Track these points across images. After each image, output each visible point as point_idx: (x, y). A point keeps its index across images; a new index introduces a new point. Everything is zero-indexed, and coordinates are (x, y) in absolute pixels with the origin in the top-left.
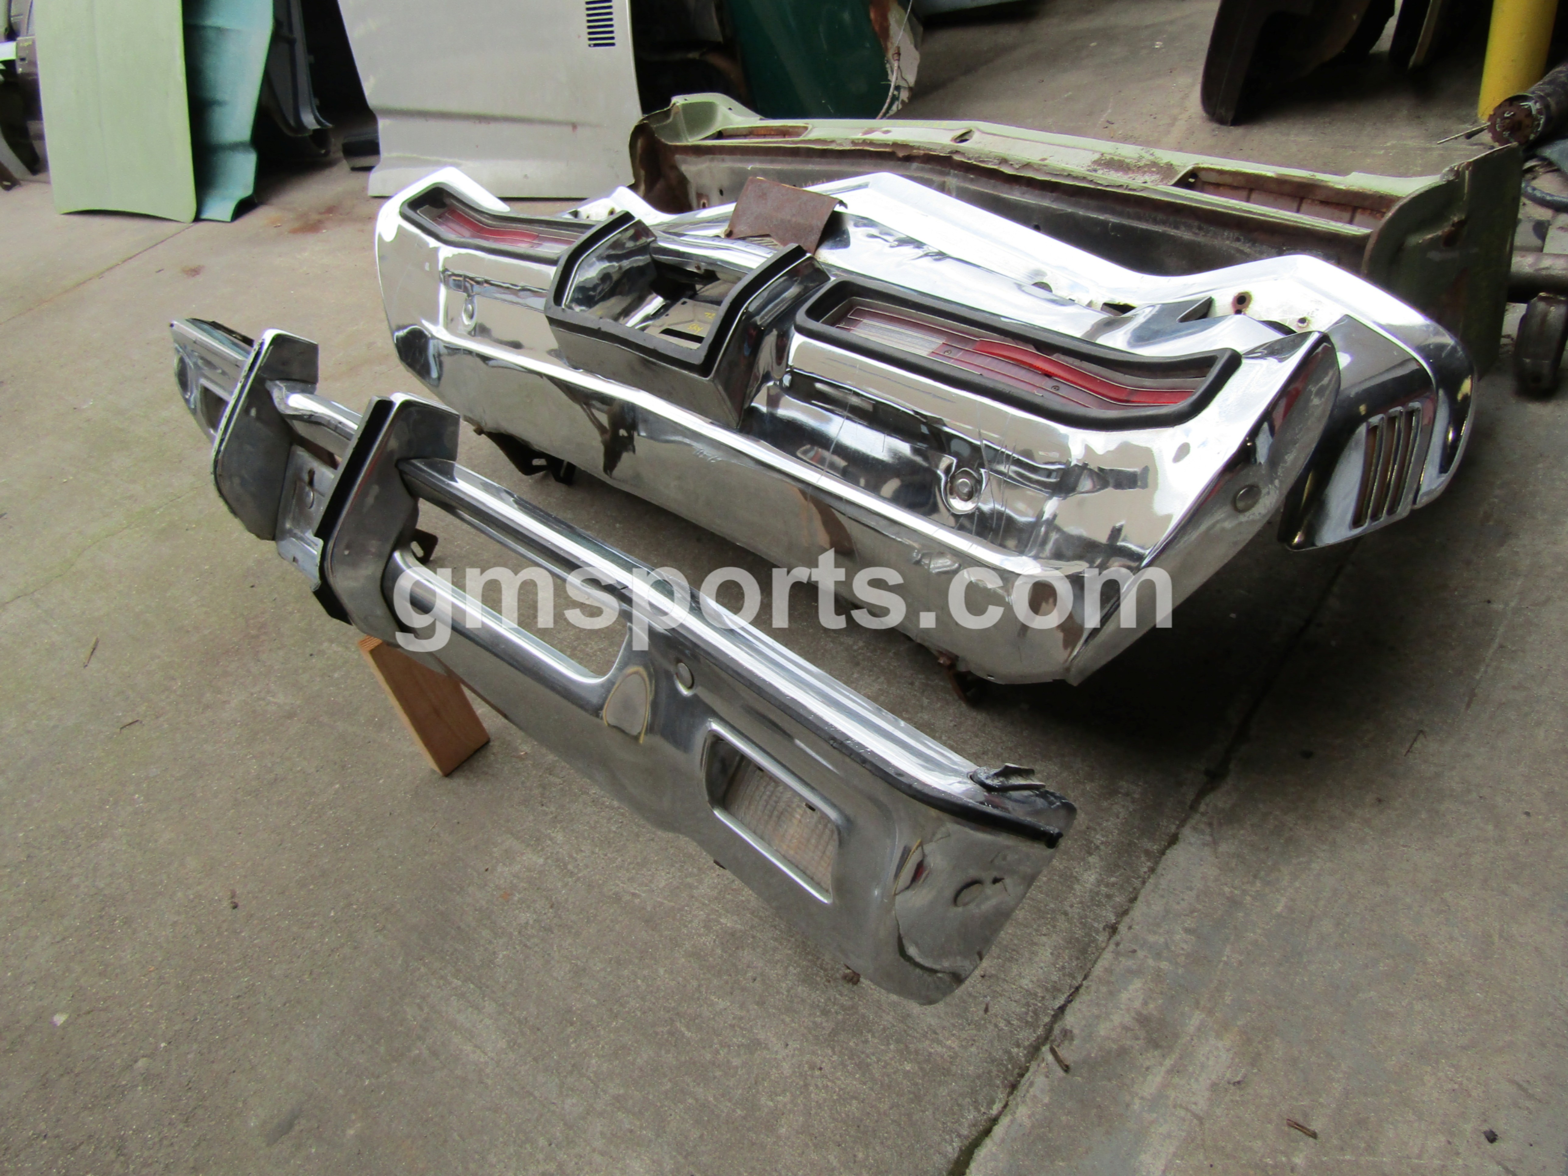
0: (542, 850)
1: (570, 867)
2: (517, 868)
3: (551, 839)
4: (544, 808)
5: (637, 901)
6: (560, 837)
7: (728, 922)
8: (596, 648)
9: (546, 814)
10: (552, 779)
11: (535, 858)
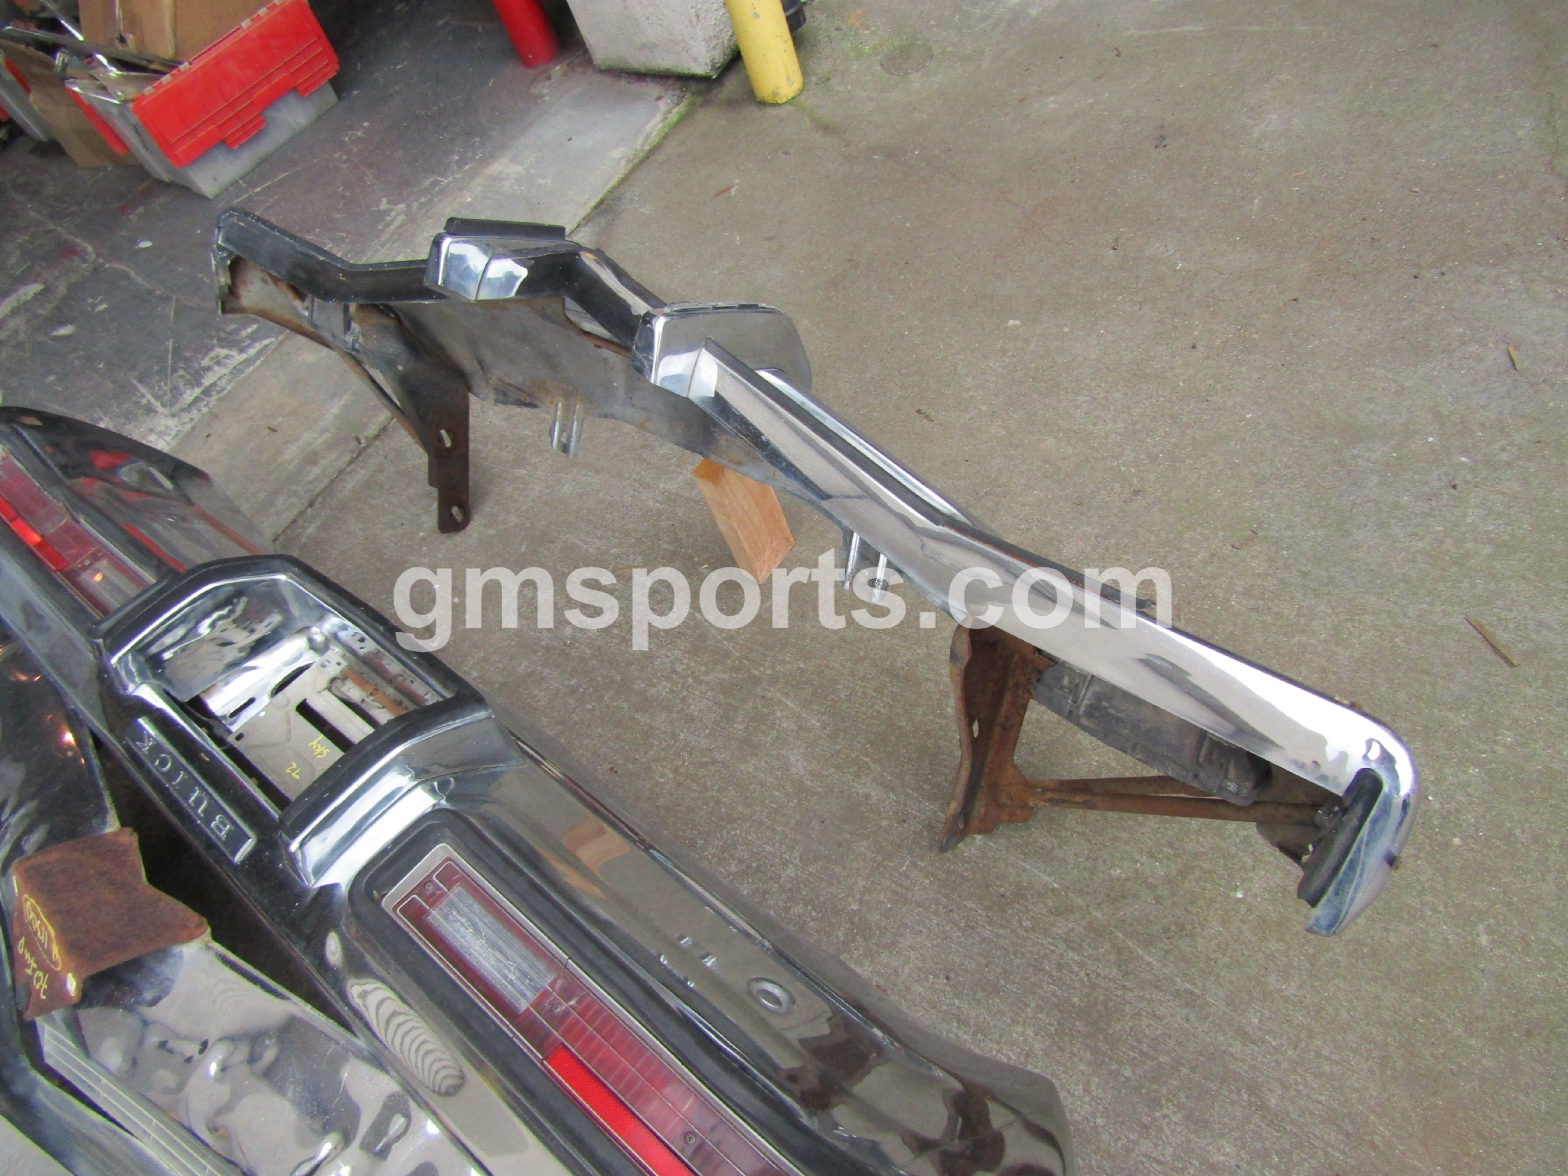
0: (663, 493)
1: (637, 485)
2: (680, 478)
3: (658, 501)
4: (671, 523)
5: (584, 472)
6: (651, 503)
7: (523, 472)
8: (660, 688)
9: (668, 519)
10: (672, 548)
11: (668, 486)
